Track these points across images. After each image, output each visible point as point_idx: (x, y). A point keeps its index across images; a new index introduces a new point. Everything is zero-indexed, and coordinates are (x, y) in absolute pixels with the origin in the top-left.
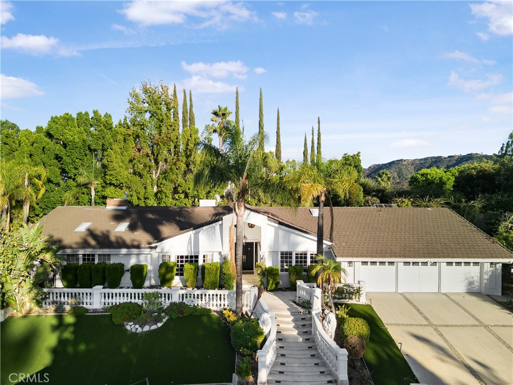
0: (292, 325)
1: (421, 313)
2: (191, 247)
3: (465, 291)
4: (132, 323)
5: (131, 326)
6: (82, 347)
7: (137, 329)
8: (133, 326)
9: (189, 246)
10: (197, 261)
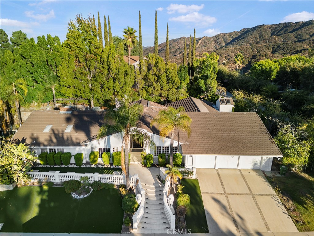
0: (154, 195)
1: (222, 185)
2: (106, 144)
3: (251, 168)
4: (75, 193)
5: (74, 195)
6: (52, 204)
7: (77, 197)
8: (75, 195)
9: (105, 143)
10: (109, 151)
